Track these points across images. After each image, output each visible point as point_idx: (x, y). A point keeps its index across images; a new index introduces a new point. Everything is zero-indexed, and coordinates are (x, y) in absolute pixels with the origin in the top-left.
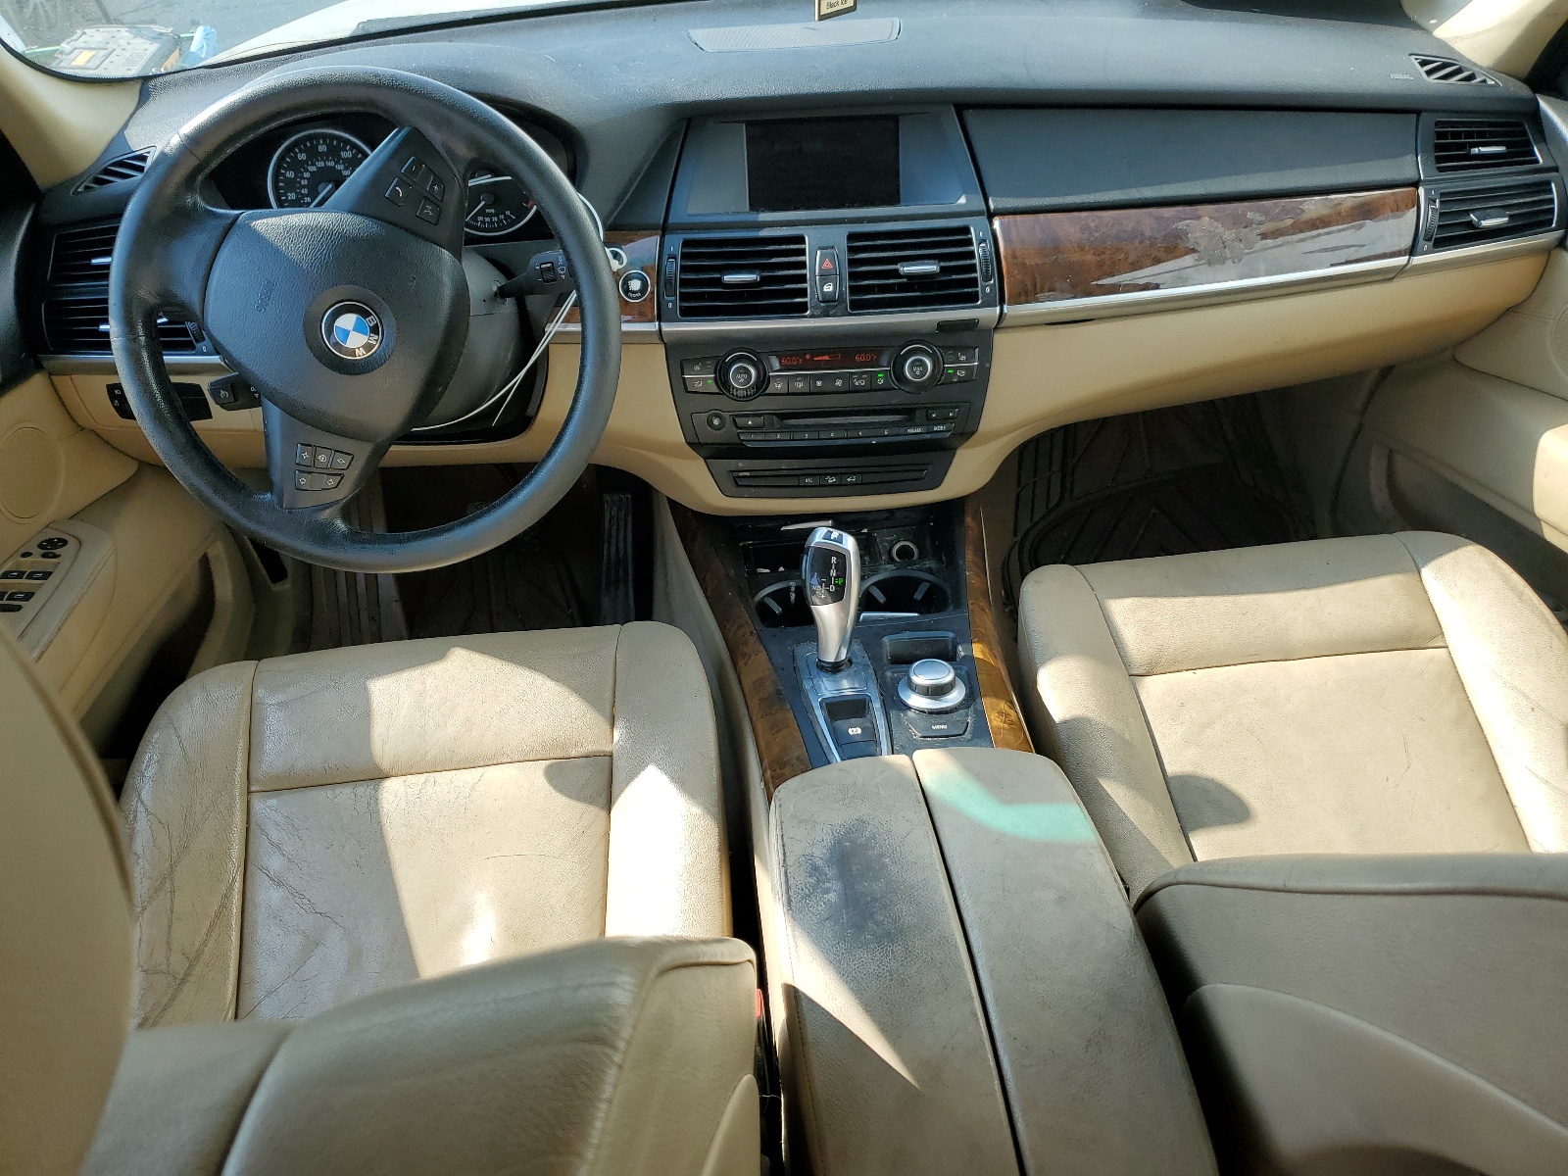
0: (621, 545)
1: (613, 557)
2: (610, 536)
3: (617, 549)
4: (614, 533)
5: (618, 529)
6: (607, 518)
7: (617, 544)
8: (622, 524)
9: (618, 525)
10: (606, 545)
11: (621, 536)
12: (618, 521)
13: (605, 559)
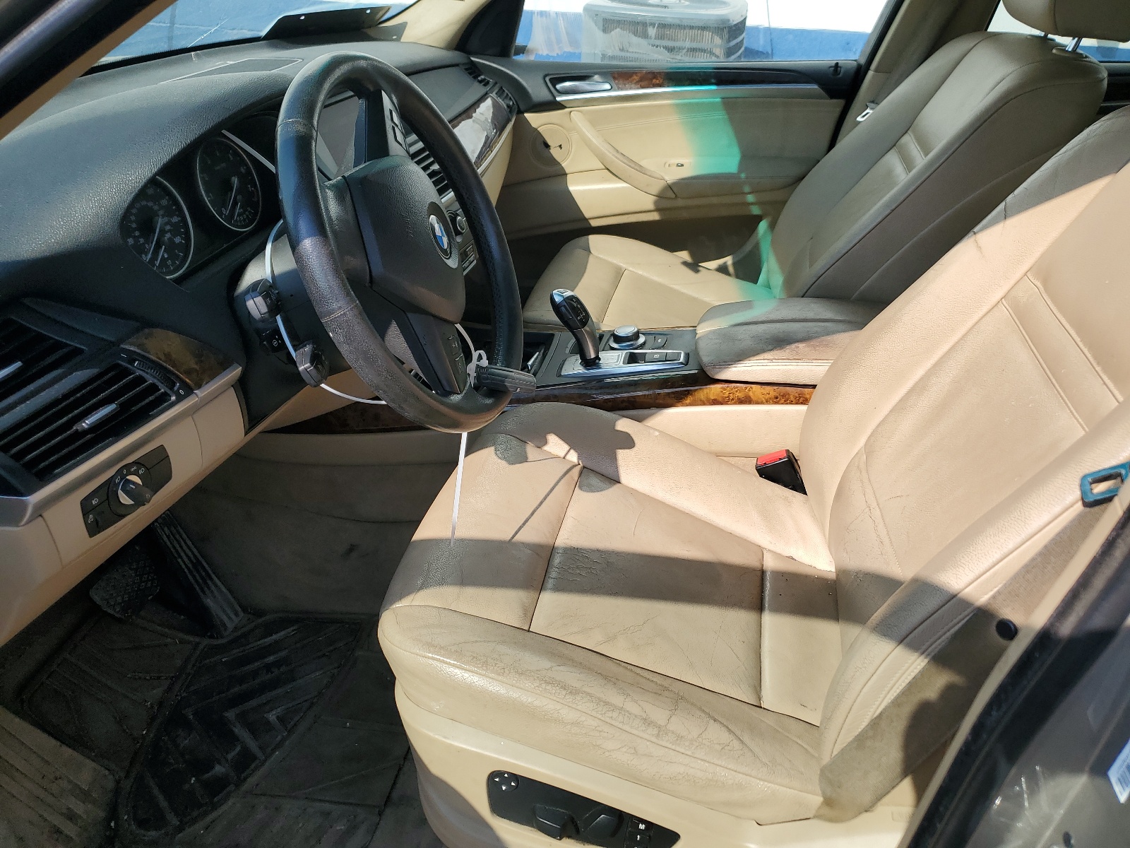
0: (188, 551)
1: (190, 565)
2: (177, 551)
3: (187, 556)
4: (177, 546)
5: (179, 544)
6: (165, 539)
7: (185, 553)
8: (177, 536)
9: (177, 540)
10: (179, 560)
11: (185, 547)
12: (174, 536)
13: (186, 570)
